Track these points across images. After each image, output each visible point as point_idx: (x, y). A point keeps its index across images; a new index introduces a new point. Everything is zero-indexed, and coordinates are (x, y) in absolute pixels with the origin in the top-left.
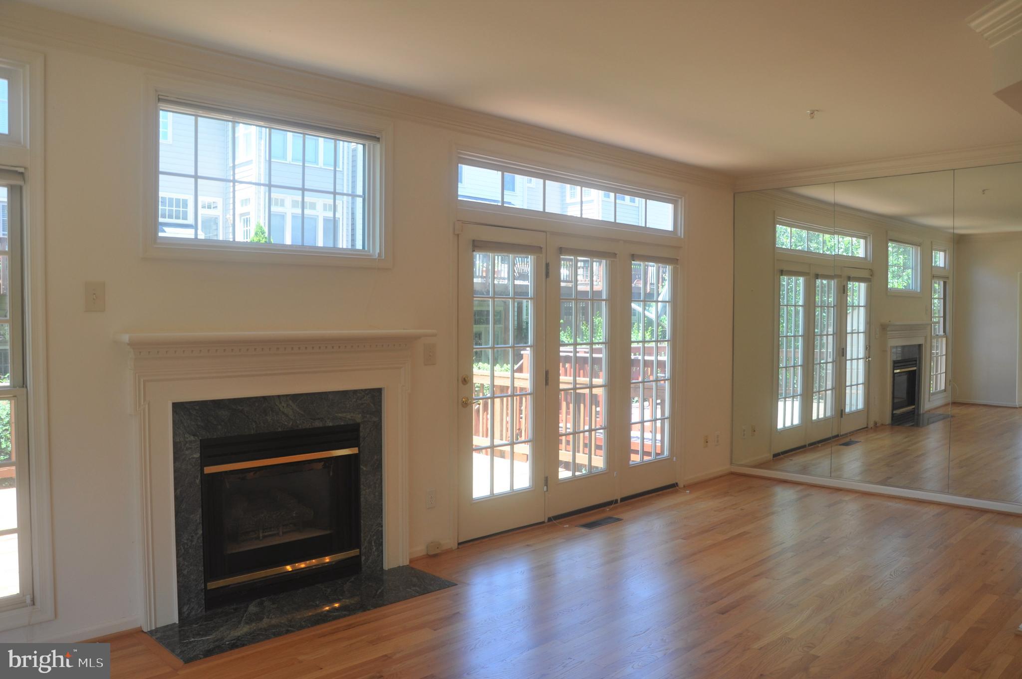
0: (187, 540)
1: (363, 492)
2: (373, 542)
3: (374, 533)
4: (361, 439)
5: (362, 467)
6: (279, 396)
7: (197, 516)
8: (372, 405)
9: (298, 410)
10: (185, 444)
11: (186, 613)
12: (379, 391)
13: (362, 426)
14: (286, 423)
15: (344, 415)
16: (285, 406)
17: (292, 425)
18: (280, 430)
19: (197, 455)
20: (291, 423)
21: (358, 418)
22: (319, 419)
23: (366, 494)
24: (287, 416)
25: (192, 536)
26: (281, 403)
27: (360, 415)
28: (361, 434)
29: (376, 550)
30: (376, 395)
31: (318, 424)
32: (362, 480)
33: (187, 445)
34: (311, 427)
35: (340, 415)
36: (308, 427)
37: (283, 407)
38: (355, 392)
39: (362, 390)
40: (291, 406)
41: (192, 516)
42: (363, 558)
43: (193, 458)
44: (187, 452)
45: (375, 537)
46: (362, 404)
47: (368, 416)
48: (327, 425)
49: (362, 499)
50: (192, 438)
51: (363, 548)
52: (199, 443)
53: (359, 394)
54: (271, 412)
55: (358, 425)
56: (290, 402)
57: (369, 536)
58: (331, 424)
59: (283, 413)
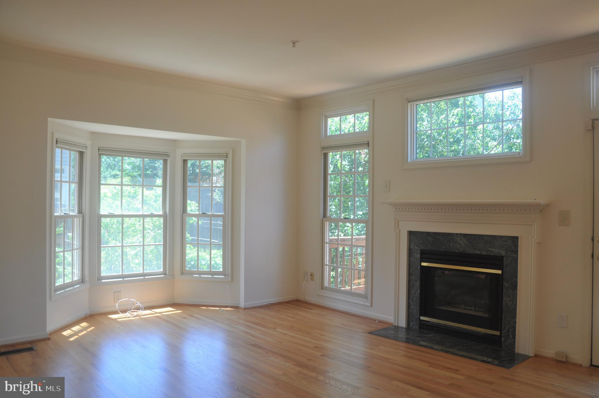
0: (414, 293)
1: (504, 299)
2: (510, 332)
3: (511, 326)
4: (504, 266)
5: (504, 283)
6: (457, 234)
7: (418, 284)
8: (513, 247)
9: (466, 243)
10: (414, 250)
11: (412, 326)
12: (517, 238)
13: (505, 258)
14: (460, 249)
15: (494, 250)
16: (460, 239)
17: (463, 250)
18: (456, 251)
19: (419, 256)
20: (462, 249)
21: (503, 253)
22: (478, 249)
23: (506, 300)
24: (460, 245)
25: (415, 292)
26: (457, 238)
27: (504, 252)
28: (504, 263)
29: (512, 338)
30: (515, 240)
31: (477, 252)
32: (504, 291)
33: (415, 251)
34: (473, 253)
35: (491, 249)
36: (471, 253)
37: (459, 240)
38: (501, 237)
39: (506, 236)
40: (463, 240)
41: (416, 283)
42: (503, 339)
43: (417, 257)
44: (415, 254)
45: (512, 329)
46: (506, 245)
47: (510, 253)
48: (483, 254)
49: (504, 303)
50: (417, 248)
51: (503, 332)
52: (420, 250)
53: (504, 239)
54: (452, 242)
55: (503, 257)
56: (462, 238)
57: (508, 327)
58: (485, 254)
59: (459, 243)
